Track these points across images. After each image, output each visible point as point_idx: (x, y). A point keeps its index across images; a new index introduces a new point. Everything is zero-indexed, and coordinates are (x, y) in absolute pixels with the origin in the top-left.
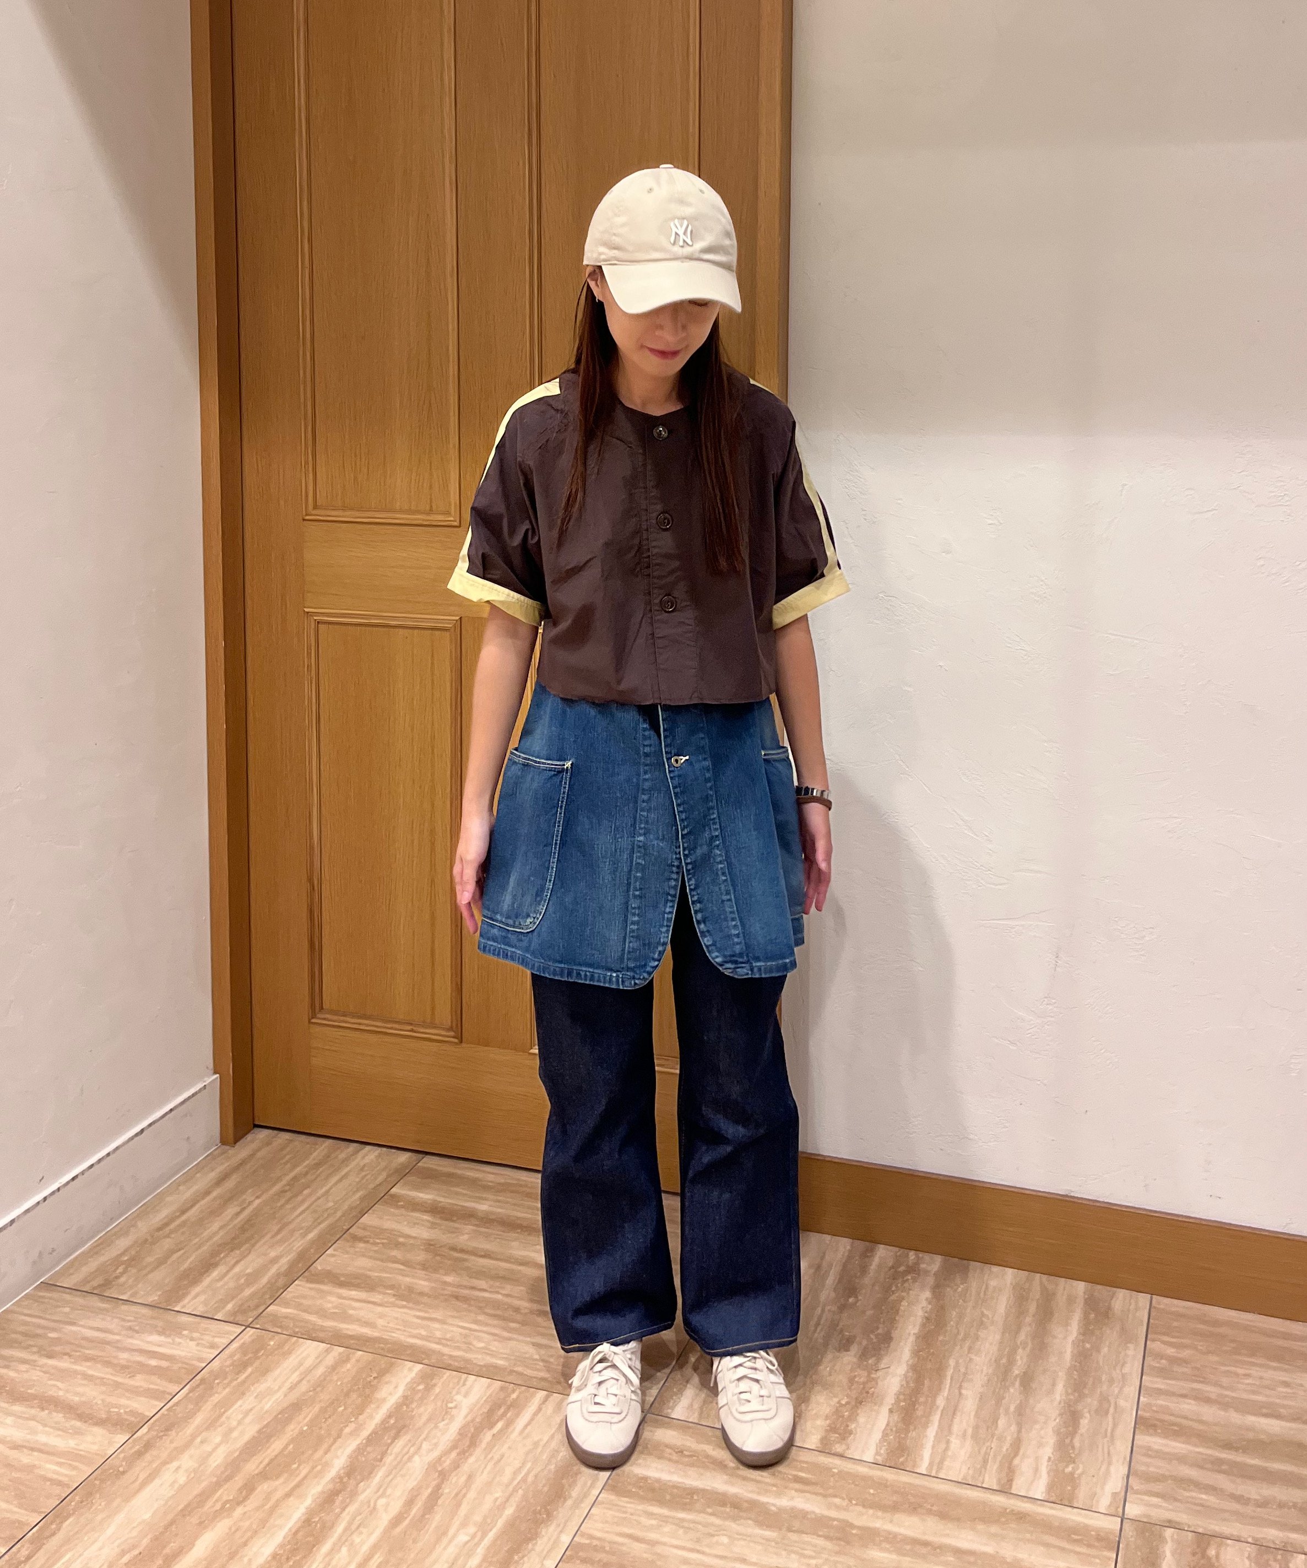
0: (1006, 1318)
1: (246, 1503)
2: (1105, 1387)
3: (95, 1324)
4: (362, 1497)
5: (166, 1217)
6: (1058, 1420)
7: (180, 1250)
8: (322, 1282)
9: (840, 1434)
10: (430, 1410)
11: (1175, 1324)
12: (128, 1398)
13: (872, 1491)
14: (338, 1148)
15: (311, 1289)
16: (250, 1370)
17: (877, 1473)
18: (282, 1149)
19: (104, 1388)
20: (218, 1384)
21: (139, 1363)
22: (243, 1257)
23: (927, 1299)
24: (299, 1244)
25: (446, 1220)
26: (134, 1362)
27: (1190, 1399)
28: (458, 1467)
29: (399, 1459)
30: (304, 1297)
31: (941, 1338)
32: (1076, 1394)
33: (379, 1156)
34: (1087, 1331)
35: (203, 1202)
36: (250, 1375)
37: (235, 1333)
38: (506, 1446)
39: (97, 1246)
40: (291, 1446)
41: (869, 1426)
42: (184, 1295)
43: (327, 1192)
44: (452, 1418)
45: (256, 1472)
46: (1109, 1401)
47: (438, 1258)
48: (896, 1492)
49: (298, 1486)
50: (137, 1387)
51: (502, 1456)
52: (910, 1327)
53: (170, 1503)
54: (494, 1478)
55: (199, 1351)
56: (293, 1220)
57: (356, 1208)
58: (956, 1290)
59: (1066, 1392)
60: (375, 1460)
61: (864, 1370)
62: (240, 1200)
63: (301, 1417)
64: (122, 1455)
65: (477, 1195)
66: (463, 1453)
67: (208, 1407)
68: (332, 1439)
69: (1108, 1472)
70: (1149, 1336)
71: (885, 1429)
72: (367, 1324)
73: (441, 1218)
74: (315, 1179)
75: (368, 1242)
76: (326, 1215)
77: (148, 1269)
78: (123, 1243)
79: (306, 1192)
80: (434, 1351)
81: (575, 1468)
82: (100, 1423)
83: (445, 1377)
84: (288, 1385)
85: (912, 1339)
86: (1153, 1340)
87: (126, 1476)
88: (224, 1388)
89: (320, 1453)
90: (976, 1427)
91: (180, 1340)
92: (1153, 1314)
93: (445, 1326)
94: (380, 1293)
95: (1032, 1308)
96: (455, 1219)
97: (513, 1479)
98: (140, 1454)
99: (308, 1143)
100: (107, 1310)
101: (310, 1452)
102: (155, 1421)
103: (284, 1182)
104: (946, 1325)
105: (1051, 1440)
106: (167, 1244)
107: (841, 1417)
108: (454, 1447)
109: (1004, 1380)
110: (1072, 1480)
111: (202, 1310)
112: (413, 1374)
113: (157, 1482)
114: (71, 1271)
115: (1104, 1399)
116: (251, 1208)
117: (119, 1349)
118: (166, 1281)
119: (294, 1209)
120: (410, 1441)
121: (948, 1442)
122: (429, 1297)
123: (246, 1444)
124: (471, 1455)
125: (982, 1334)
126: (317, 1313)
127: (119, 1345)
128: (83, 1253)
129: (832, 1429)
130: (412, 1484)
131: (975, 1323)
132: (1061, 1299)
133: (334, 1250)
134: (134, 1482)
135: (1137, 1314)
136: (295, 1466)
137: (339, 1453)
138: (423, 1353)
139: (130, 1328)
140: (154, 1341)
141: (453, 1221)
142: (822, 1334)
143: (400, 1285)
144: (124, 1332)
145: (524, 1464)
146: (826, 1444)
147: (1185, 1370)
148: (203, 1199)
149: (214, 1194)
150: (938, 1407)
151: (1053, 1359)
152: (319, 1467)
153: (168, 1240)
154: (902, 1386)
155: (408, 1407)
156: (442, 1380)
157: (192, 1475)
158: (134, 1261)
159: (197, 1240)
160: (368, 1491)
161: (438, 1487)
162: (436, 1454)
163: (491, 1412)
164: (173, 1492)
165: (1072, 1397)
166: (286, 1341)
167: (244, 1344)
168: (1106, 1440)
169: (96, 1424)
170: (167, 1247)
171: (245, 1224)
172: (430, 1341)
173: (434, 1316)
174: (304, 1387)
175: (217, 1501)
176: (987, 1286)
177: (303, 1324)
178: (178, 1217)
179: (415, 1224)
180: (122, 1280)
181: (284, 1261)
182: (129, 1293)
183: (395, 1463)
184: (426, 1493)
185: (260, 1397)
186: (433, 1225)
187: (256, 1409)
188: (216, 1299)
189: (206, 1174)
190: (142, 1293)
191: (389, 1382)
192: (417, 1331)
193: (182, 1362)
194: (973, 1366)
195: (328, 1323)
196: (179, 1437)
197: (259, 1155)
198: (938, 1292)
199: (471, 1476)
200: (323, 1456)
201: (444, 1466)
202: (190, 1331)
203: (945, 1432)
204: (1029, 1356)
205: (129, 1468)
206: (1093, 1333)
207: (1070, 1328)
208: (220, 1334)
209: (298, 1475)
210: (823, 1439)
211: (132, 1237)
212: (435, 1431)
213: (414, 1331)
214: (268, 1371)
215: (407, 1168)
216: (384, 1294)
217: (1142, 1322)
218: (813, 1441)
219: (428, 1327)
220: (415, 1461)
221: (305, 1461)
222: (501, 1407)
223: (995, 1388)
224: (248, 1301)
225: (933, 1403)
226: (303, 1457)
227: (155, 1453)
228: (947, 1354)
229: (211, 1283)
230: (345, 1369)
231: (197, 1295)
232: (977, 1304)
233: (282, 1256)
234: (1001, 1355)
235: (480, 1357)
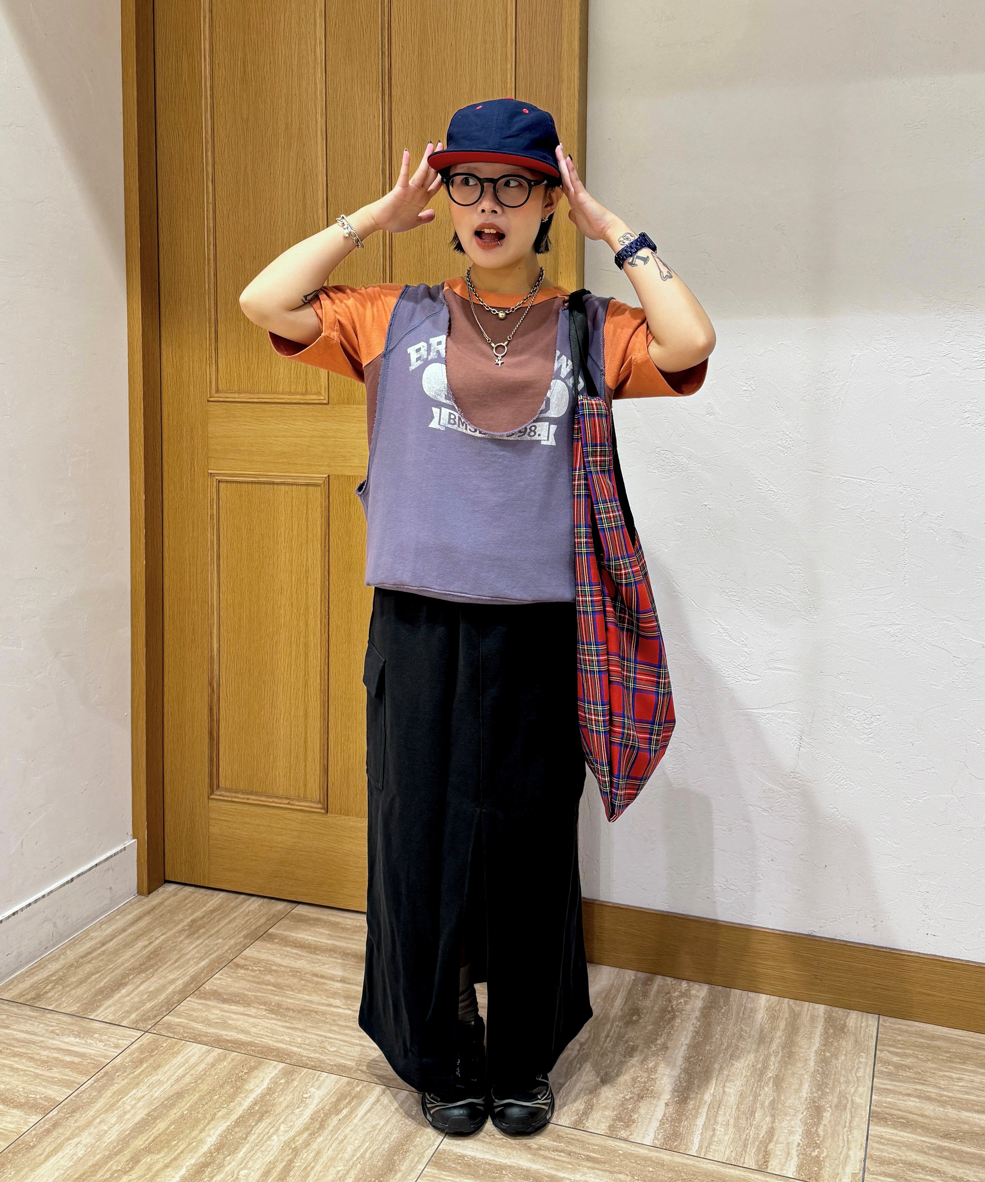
0: (762, 1031)
1: (131, 1173)
2: (843, 1087)
3: (25, 1028)
4: (227, 1169)
5: (90, 947)
6: (805, 1113)
7: (98, 972)
8: (209, 999)
9: (625, 1123)
10: (289, 1098)
11: (899, 1038)
12: (44, 1087)
13: (651, 1169)
14: (230, 899)
15: (199, 1004)
16: (145, 1065)
17: (654, 1154)
18: (186, 899)
19: (25, 1078)
20: (118, 1076)
21: (56, 1059)
22: (147, 979)
23: (696, 1018)
24: (192, 970)
25: (311, 953)
26: (52, 1058)
27: (914, 1097)
28: (309, 1144)
29: (260, 1138)
30: (194, 1010)
31: (707, 1048)
32: (820, 1093)
33: (262, 905)
34: (826, 1043)
35: (119, 938)
36: (145, 1069)
37: (135, 1036)
38: (349, 1129)
39: (32, 969)
40: (173, 1127)
41: (649, 1116)
42: (98, 1007)
43: (218, 931)
44: (306, 1106)
45: (142, 1147)
46: (847, 1098)
47: (303, 982)
48: (671, 1170)
49: (175, 1159)
50: (52, 1078)
51: (346, 1137)
52: (683, 1039)
53: (68, 1172)
54: (338, 1154)
55: (106, 1050)
56: (190, 952)
57: (241, 943)
58: (720, 1011)
59: (811, 1090)
60: (241, 1138)
61: (645, 1072)
62: (149, 937)
63: (184, 1103)
64: (33, 1133)
65: (338, 934)
66: (313, 1133)
67: (109, 1093)
68: (207, 1121)
69: (847, 1157)
70: (878, 1047)
71: (662, 1119)
72: (243, 1031)
73: (307, 951)
74: (209, 922)
75: (248, 969)
76: (216, 949)
77: (72, 986)
78: (54, 967)
79: (202, 931)
80: (295, 1054)
81: (405, 1148)
82: (19, 1106)
83: (303, 1073)
84: (174, 1078)
85: (684, 1048)
86: (882, 1051)
87: (35, 1150)
88: (123, 1080)
89: (196, 1132)
90: (738, 1118)
91: (91, 1042)
92: (880, 1030)
93: (306, 1035)
94: (254, 1007)
95: (782, 1024)
96: (318, 952)
97: (353, 1156)
98: (48, 1131)
99: (206, 895)
100: (36, 1018)
101: (188, 1131)
102: (64, 1105)
103: (185, 923)
104: (712, 1038)
105: (800, 1130)
106: (88, 968)
107: (625, 1109)
108: (307, 1129)
109: (760, 1080)
110: (817, 1161)
111: (111, 1018)
112: (277, 1071)
113: (60, 1154)
114: (11, 987)
115: (842, 1096)
116: (157, 942)
117: (41, 1047)
118: (85, 996)
119: (191, 943)
120: (270, 1123)
121: (714, 1130)
122: (293, 1011)
123: (137, 1124)
124: (320, 1135)
125: (742, 1045)
126: (203, 1022)
127: (42, 1045)
128: (21, 973)
129: (619, 1118)
130: (269, 1158)
131: (735, 1037)
132: (805, 1018)
133: (222, 975)
134: (41, 1155)
135: (867, 1030)
136: (174, 1142)
137: (212, 1132)
138: (286, 1054)
139: (53, 1032)
140: (70, 1042)
141: (317, 954)
142: (612, 1043)
143: (271, 1002)
144: (47, 1035)
145: (363, 1142)
146: (613, 1131)
147: (909, 1074)
148: (120, 934)
149: (130, 931)
150: (706, 1102)
151: (799, 1065)
152: (194, 1144)
153: (90, 965)
154: (676, 1085)
155: (270, 1097)
156: (300, 1077)
157: (90, 1149)
158: (61, 980)
159: (112, 966)
160: (233, 1164)
161: (291, 1161)
162: (292, 1133)
163: (339, 1100)
164: (71, 1164)
165: (816, 1095)
166: (176, 1043)
167: (142, 1045)
168: (846, 1129)
169: (15, 1107)
170: (88, 970)
171: (151, 953)
172: (293, 1046)
173: (296, 1026)
174: (187, 1079)
175: (107, 1171)
176: (745, 1009)
177: (191, 1031)
178: (99, 948)
179: (286, 956)
180: (50, 995)
181: (180, 983)
182: (54, 1006)
183: (257, 1141)
184: (280, 1166)
185: (151, 1086)
186: (301, 957)
187: (147, 1097)
188: (123, 1011)
189: (124, 916)
190: (65, 1005)
191: (257, 1077)
192: (282, 1037)
193: (91, 1059)
194: (734, 1070)
195: (211, 1030)
196: (82, 1118)
197: (167, 903)
198: (707, 1012)
199: (318, 1153)
200: (198, 1135)
201: (297, 1143)
202: (100, 1034)
203: (712, 1122)
204: (779, 1062)
205: (39, 1142)
206: (832, 1045)
207: (813, 1041)
208: (124, 1037)
209: (176, 1150)
210: (610, 1127)
211: (62, 961)
212: (291, 1116)
213: (280, 1038)
214: (159, 1066)
215: (283, 914)
216: (258, 1008)
217: (872, 1036)
218: (603, 1128)
219: (292, 1035)
220: (273, 1140)
221: (183, 1139)
222: (346, 1098)
223: (752, 1088)
224: (148, 1012)
225: (702, 1099)
226: (182, 1136)
227: (61, 1131)
228: (713, 1060)
229: (120, 998)
230: (221, 1066)
231: (110, 1006)
232: (737, 1021)
233: (178, 979)
234: (757, 1061)
235: (332, 1058)
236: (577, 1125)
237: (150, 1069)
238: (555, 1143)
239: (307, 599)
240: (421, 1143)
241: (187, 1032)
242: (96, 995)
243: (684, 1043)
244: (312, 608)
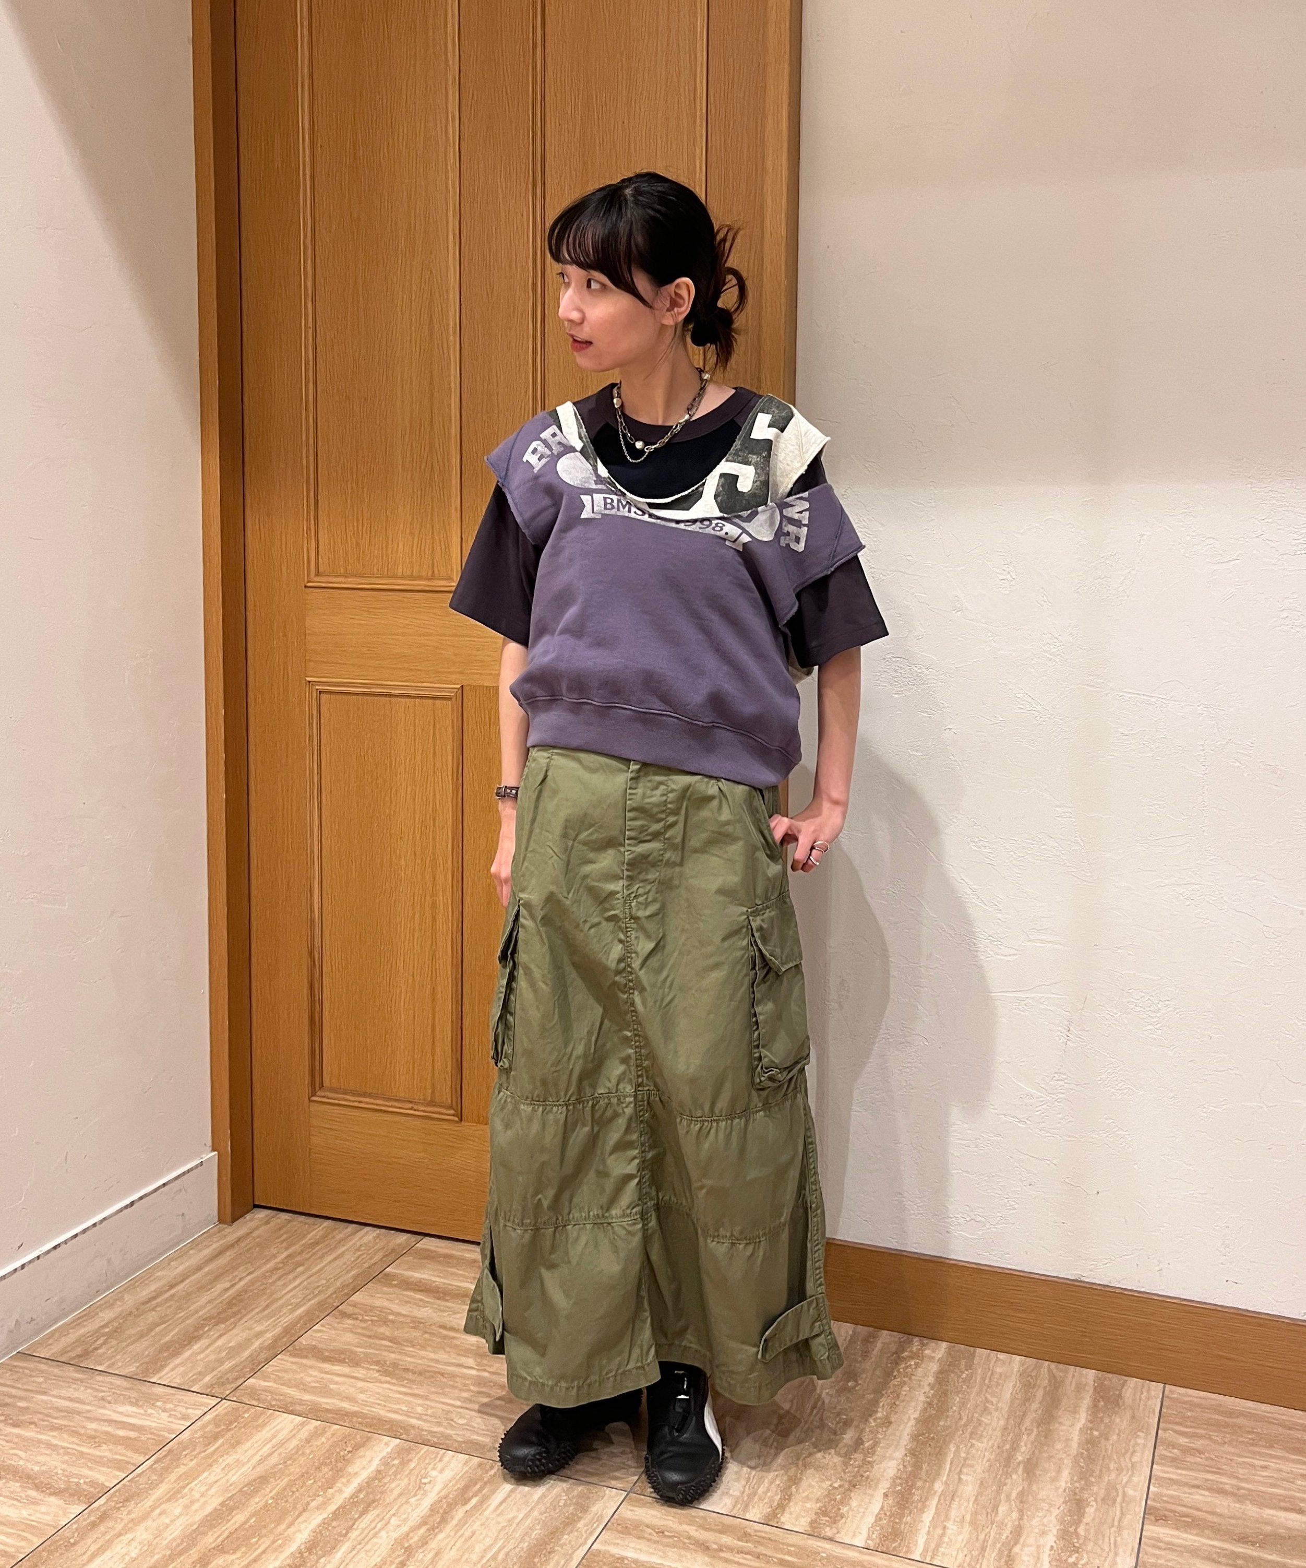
0: (1012, 1402)
2: (1112, 1476)
3: (67, 1394)
5: (155, 1291)
6: (1062, 1508)
7: (163, 1324)
8: (306, 1357)
9: (830, 1518)
10: (403, 1484)
11: (1189, 1414)
12: (90, 1469)
14: (336, 1229)
15: (292, 1363)
16: (220, 1441)
17: (866, 1558)
18: (280, 1229)
19: (66, 1458)
20: (186, 1455)
21: (107, 1433)
22: (228, 1331)
23: (930, 1384)
24: (286, 1320)
26: (103, 1432)
27: (1205, 1490)
28: (427, 1543)
29: (365, 1534)
30: (286, 1371)
31: (942, 1423)
32: (1083, 1482)
33: (377, 1236)
34: (1095, 1419)
35: (193, 1278)
36: (221, 1446)
37: (209, 1404)
38: (478, 1523)
39: (80, 1318)
40: (254, 1519)
41: (862, 1510)
42: (163, 1367)
43: (320, 1270)
44: (425, 1494)
45: (213, 1545)
46: (1117, 1489)
47: (426, 1336)
49: (255, 1560)
50: (101, 1457)
51: (473, 1533)
52: (911, 1412)
54: (462, 1556)
55: (171, 1422)
56: (283, 1297)
57: (348, 1285)
58: (960, 1376)
59: (1072, 1479)
60: (340, 1534)
61: (860, 1453)
62: (231, 1277)
63: (268, 1489)
64: (75, 1526)
66: (433, 1529)
67: (173, 1477)
68: (297, 1513)
70: (1161, 1425)
71: (879, 1513)
72: (347, 1398)
73: (434, 1297)
74: (311, 1257)
75: (357, 1319)
76: (316, 1292)
77: (129, 1341)
78: (107, 1315)
79: (298, 1270)
80: (413, 1427)
81: (548, 1547)
82: (58, 1493)
83: (422, 1452)
84: (258, 1457)
85: (912, 1422)
86: (1165, 1430)
87: (76, 1548)
88: (192, 1460)
89: (283, 1527)
90: (976, 1513)
91: (153, 1411)
92: (1164, 1403)
93: (428, 1403)
94: (363, 1367)
95: (1040, 1394)
96: (447, 1298)
97: (483, 1557)
98: (94, 1525)
99: (306, 1223)
100: (82, 1381)
101: (273, 1526)
102: (115, 1492)
103: (277, 1260)
104: (948, 1411)
105: (1054, 1529)
106: (152, 1317)
107: (831, 1500)
108: (424, 1523)
109: (1007, 1465)
111: (178, 1380)
112: (389, 1449)
114: (50, 1342)
115: (1111, 1486)
116: (242, 1283)
117: (88, 1419)
118: (146, 1353)
119: (285, 1285)
120: (378, 1516)
121: (945, 1528)
122: (414, 1373)
123: (207, 1516)
124: (441, 1531)
125: (985, 1420)
126: (296, 1386)
127: (89, 1415)
128: (65, 1324)
129: (823, 1512)
131: (978, 1410)
132: (1069, 1386)
133: (322, 1326)
134: (83, 1554)
135: (1150, 1403)
136: (255, 1539)
137: (303, 1526)
138: (401, 1427)
139: (103, 1399)
140: (126, 1412)
141: (444, 1300)
143: (385, 1362)
144: (96, 1403)
145: (496, 1540)
146: (815, 1528)
148: (194, 1273)
149: (206, 1269)
150: (935, 1492)
151: (1058, 1446)
152: (280, 1542)
153: (153, 1314)
154: (899, 1470)
155: (380, 1481)
156: (419, 1456)
157: (146, 1548)
158: (117, 1332)
159: (182, 1315)
161: (403, 1564)
162: (405, 1529)
163: (467, 1488)
165: (1078, 1485)
166: (262, 1414)
167: (217, 1416)
168: (1114, 1529)
169: (54, 1494)
170: (150, 1320)
171: (234, 1298)
172: (409, 1417)
173: (416, 1392)
174: (274, 1459)
176: (992, 1374)
177: (281, 1397)
178: (166, 1292)
179: (406, 1302)
180: (102, 1350)
181: (269, 1335)
182: (105, 1365)
183: (359, 1539)
185: (228, 1468)
186: (422, 1304)
187: (221, 1482)
188: (195, 1371)
189: (200, 1251)
190: (120, 1364)
191: (364, 1456)
192: (398, 1406)
193: (151, 1433)
194: (974, 1451)
195: (307, 1397)
196: (137, 1509)
197: (255, 1234)
198: (942, 1378)
199: (437, 1554)
200: (285, 1530)
201: (411, 1542)
202: (164, 1402)
203: (942, 1518)
204: (1032, 1443)
205: (83, 1539)
206: (1102, 1421)
207: (1077, 1416)
208: (195, 1406)
209: (256, 1549)
210: (812, 1522)
211: (118, 1309)
212: (405, 1506)
213: (395, 1406)
214: (238, 1443)
215: (404, 1249)
216: (368, 1369)
217: (1154, 1411)
218: (802, 1524)
219: (410, 1402)
220: (381, 1538)
221: (265, 1536)
222: (475, 1484)
223: (997, 1474)
224: (227, 1373)
225: (931, 1488)
226: (264, 1531)
227: (110, 1524)
228: (947, 1438)
229: (191, 1355)
230: (319, 1443)
231: (177, 1366)
232: (981, 1390)
233: (268, 1330)
234: (1004, 1442)
235: (460, 1433)
236: (770, 1520)
237: (226, 1446)
238: (740, 1543)
239: (434, 847)
240: (570, 1542)
241: (275, 1400)
242: (160, 1352)
243: (912, 1417)
244: (440, 858)
